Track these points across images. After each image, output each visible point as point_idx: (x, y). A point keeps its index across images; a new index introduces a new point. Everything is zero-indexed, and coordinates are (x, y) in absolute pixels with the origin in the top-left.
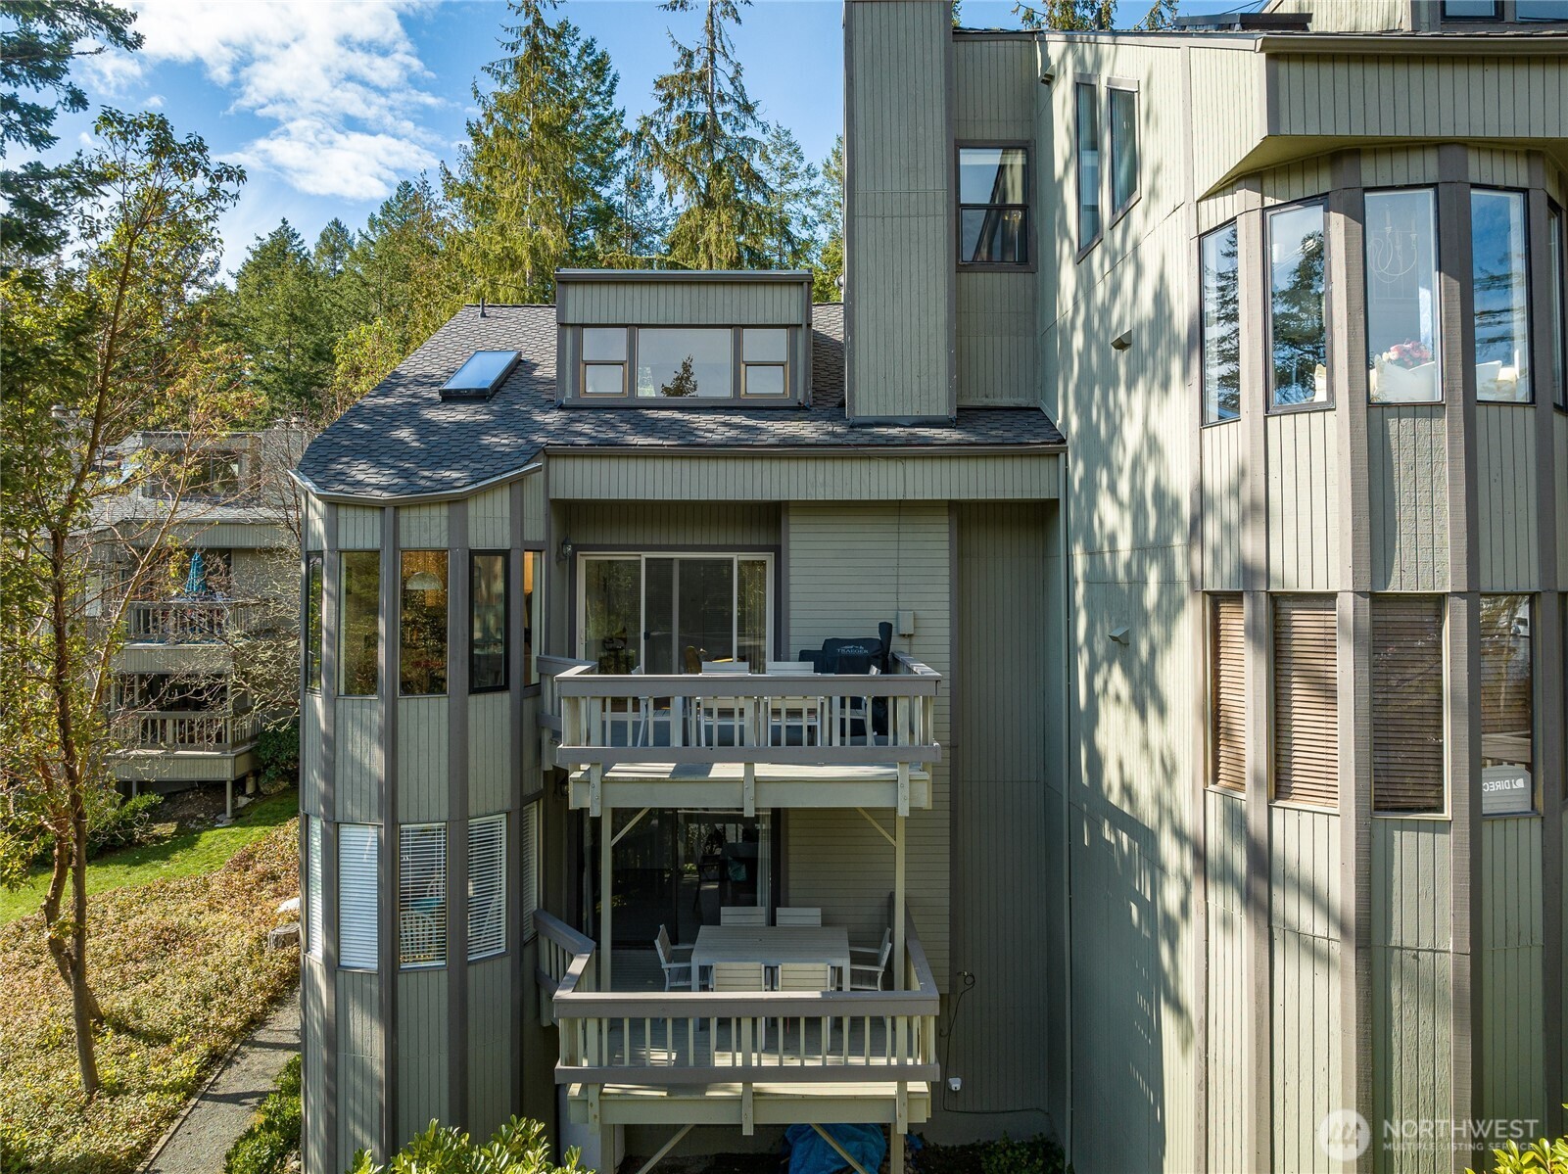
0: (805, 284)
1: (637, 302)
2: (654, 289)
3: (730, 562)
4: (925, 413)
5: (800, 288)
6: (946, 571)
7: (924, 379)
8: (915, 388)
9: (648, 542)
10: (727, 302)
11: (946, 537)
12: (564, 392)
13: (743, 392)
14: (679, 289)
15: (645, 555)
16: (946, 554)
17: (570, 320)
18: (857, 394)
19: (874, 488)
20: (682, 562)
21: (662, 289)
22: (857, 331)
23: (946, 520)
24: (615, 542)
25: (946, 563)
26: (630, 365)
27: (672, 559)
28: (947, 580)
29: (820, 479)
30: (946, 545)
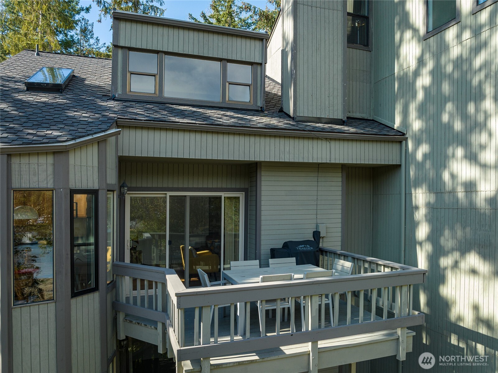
0: (265, 40)
1: (166, 38)
2: (176, 31)
3: (220, 198)
4: (331, 117)
5: (261, 43)
6: (340, 202)
7: (331, 98)
8: (327, 103)
9: (170, 186)
10: (220, 45)
11: (340, 184)
12: (116, 89)
13: (227, 99)
14: (191, 33)
15: (169, 194)
16: (340, 193)
17: (122, 44)
18: (298, 103)
19: (315, 156)
20: (192, 198)
21: (181, 32)
22: (298, 68)
23: (340, 175)
24: (150, 185)
25: (340, 198)
26: (159, 77)
27: (185, 196)
28: (340, 207)
29: (287, 149)
30: (340, 188)
